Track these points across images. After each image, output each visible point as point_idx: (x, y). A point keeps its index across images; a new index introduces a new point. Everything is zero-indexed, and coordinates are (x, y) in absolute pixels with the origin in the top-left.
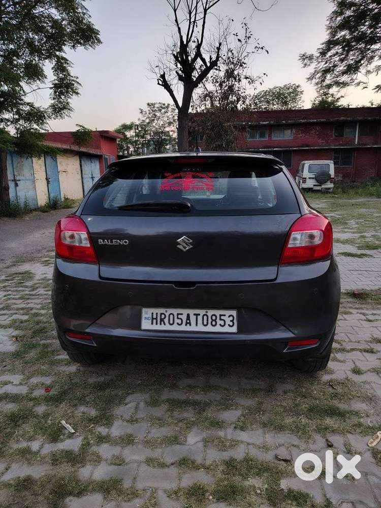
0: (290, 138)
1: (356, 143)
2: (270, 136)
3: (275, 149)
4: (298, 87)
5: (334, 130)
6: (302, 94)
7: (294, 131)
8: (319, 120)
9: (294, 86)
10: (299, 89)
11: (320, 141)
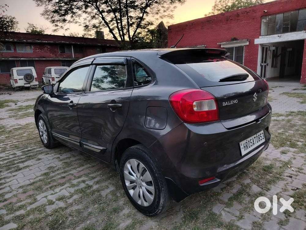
0: (31, 52)
1: (73, 57)
2: (15, 50)
3: (22, 59)
4: (13, 18)
5: (59, 48)
6: (18, 24)
7: (33, 47)
8: (49, 42)
9: (10, 17)
10: (14, 20)
11: (51, 55)
